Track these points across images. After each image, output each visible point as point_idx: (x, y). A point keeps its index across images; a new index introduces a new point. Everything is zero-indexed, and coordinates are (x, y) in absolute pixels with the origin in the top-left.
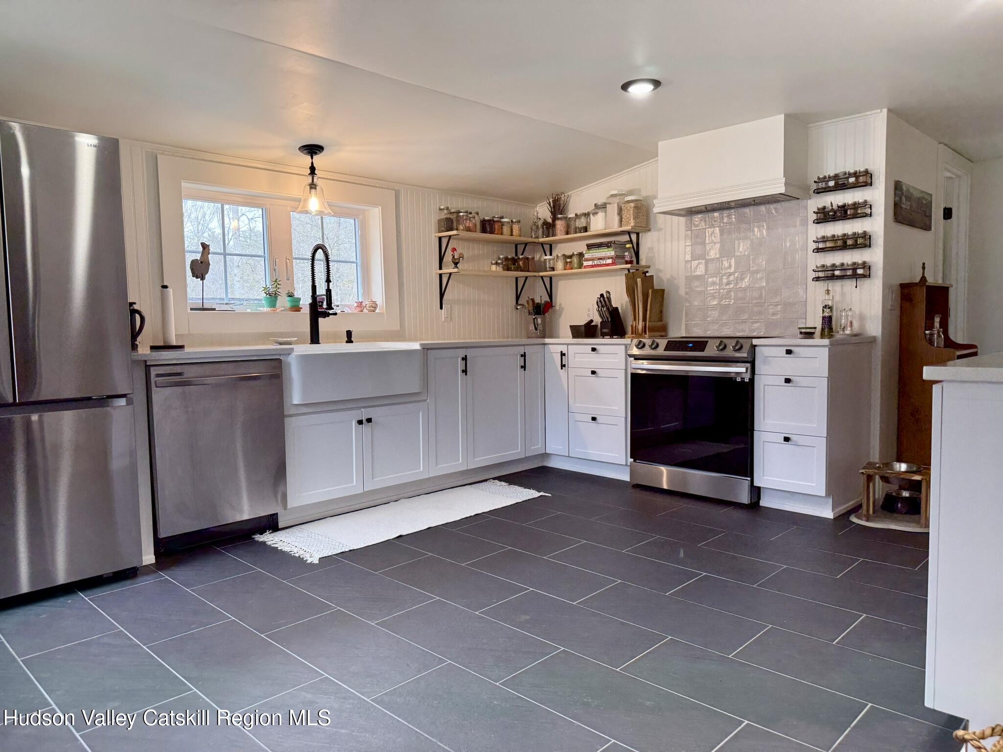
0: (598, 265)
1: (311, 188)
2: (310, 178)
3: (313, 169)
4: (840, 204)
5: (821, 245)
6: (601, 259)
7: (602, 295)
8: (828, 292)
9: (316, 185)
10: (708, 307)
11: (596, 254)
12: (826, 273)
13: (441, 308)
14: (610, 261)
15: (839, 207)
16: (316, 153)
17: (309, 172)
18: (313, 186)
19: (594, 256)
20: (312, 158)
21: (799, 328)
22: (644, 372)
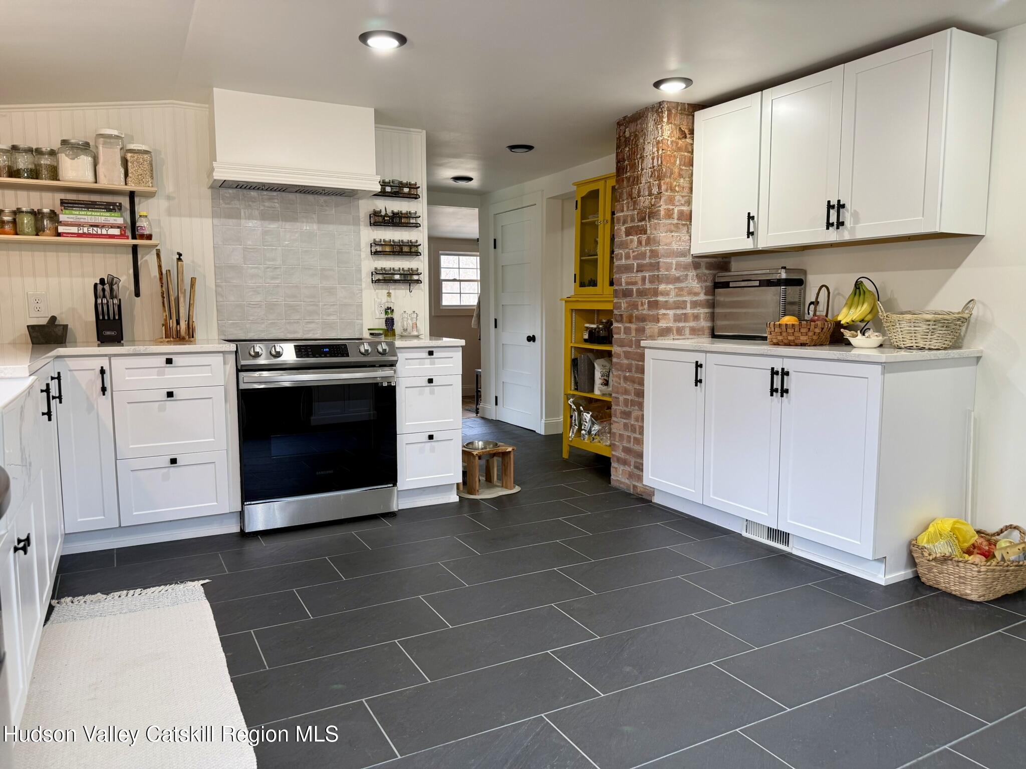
0: (90, 234)
4: (396, 211)
5: (379, 249)
6: (97, 226)
7: (102, 281)
8: (389, 294)
10: (250, 304)
11: (86, 217)
12: (385, 276)
14: (116, 232)
15: (393, 212)
19: (82, 220)
21: (369, 330)
22: (262, 386)
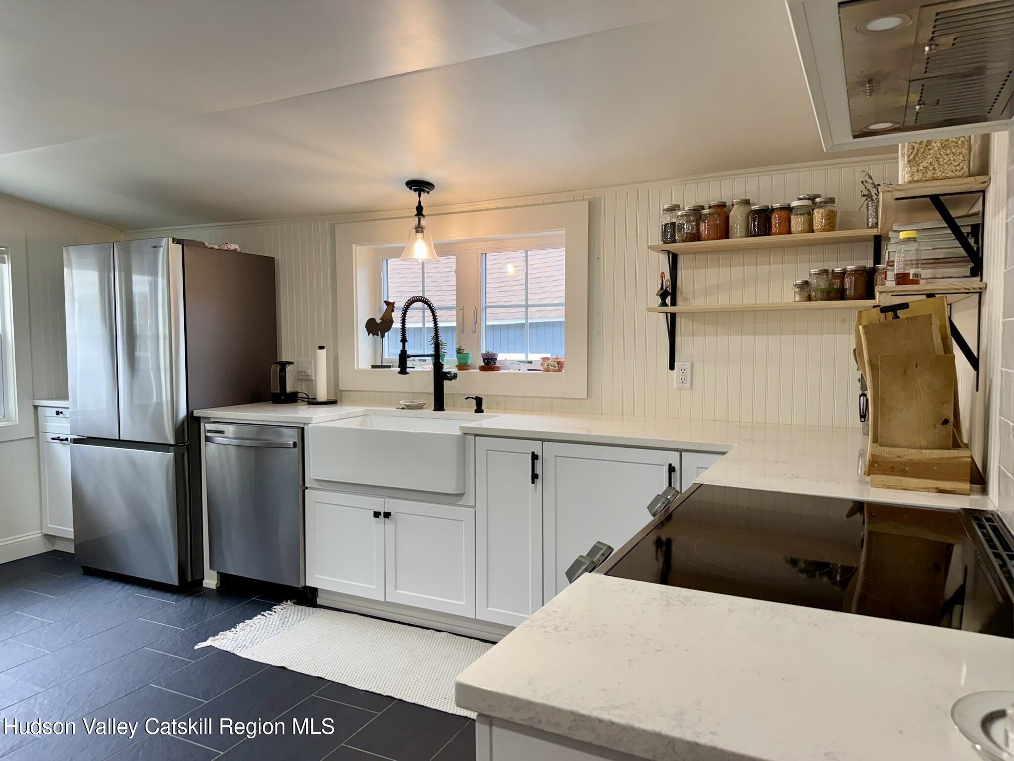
1: (417, 232)
2: (417, 219)
3: (420, 209)
9: (422, 228)
13: (672, 367)
16: (424, 191)
17: (416, 213)
18: (419, 229)
20: (420, 196)
